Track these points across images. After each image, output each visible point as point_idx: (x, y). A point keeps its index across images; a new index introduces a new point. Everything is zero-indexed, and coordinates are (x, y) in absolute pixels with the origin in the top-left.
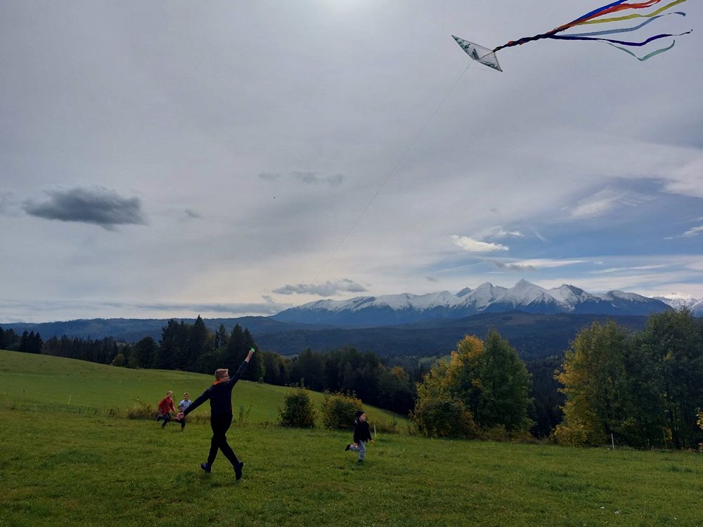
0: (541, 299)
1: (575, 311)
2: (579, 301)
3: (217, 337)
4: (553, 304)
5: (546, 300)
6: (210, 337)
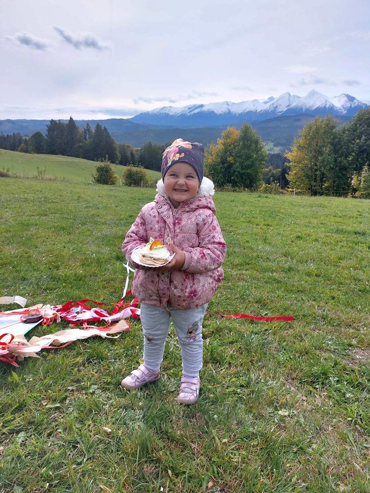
0: (324, 105)
2: (351, 106)
3: (85, 133)
6: (80, 132)
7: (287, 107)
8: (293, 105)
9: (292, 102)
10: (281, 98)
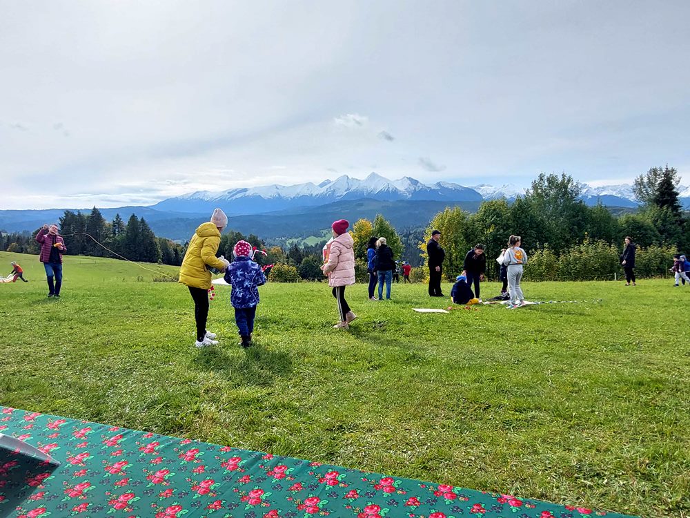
0: (386, 189)
1: (412, 198)
2: (415, 190)
3: (114, 226)
4: (395, 192)
5: (390, 189)
6: (107, 225)
7: (346, 191)
8: (353, 188)
9: (352, 185)
10: (338, 180)
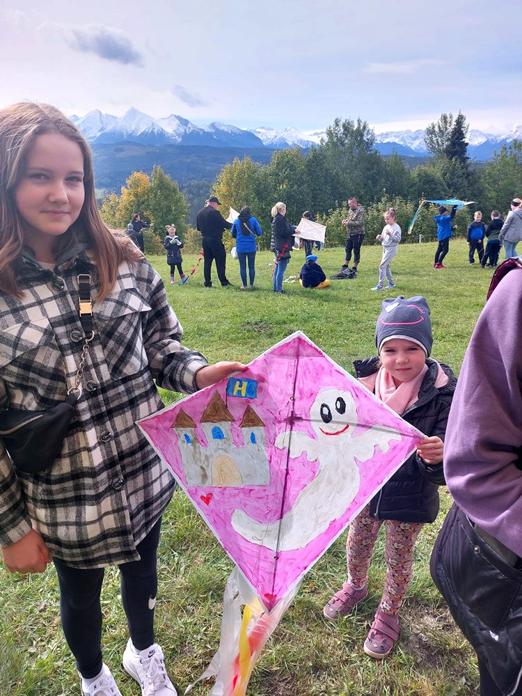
0: (151, 130)
1: (182, 142)
4: (162, 134)
5: (156, 131)
7: (100, 131)
9: (107, 124)
